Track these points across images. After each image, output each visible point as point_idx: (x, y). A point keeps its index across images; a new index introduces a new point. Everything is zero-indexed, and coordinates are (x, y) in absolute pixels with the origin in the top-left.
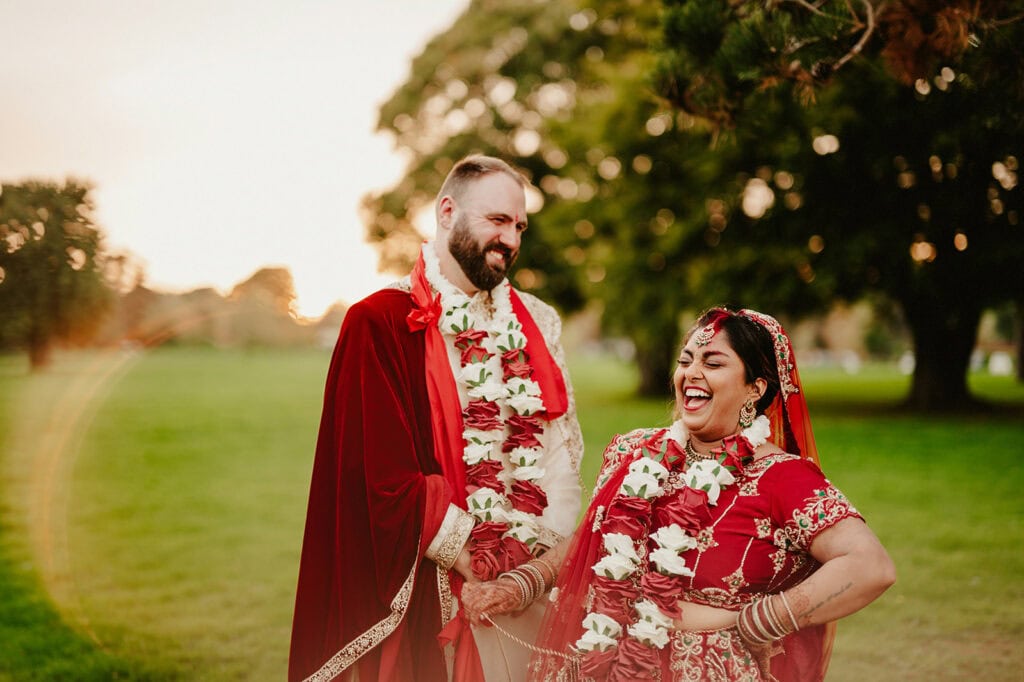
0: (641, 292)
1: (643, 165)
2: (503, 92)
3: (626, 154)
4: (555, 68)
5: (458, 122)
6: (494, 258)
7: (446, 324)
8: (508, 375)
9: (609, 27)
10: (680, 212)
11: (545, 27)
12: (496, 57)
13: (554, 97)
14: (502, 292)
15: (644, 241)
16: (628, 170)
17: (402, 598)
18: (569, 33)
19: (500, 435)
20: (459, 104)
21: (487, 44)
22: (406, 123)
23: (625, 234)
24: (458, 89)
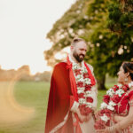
0: (98, 69)
1: (98, 45)
2: (71, 31)
3: (95, 43)
4: (81, 26)
5: (63, 37)
6: (81, 57)
7: (73, 68)
8: (85, 78)
9: (92, 18)
10: (106, 54)
11: (79, 18)
12: (70, 24)
13: (81, 32)
14: (83, 63)
15: (99, 59)
16: (95, 46)
17: (66, 118)
18: (84, 20)
19: (84, 88)
20: (63, 33)
21: (68, 22)
22: (52, 37)
23: (95, 58)
24: (62, 30)
